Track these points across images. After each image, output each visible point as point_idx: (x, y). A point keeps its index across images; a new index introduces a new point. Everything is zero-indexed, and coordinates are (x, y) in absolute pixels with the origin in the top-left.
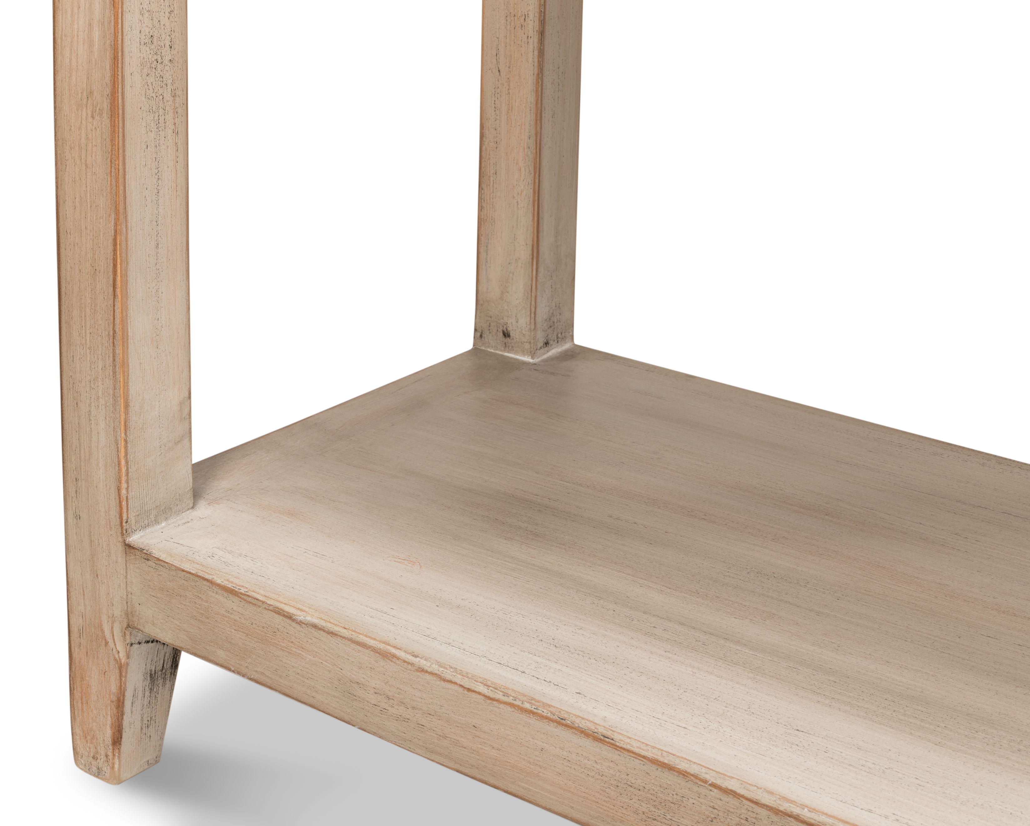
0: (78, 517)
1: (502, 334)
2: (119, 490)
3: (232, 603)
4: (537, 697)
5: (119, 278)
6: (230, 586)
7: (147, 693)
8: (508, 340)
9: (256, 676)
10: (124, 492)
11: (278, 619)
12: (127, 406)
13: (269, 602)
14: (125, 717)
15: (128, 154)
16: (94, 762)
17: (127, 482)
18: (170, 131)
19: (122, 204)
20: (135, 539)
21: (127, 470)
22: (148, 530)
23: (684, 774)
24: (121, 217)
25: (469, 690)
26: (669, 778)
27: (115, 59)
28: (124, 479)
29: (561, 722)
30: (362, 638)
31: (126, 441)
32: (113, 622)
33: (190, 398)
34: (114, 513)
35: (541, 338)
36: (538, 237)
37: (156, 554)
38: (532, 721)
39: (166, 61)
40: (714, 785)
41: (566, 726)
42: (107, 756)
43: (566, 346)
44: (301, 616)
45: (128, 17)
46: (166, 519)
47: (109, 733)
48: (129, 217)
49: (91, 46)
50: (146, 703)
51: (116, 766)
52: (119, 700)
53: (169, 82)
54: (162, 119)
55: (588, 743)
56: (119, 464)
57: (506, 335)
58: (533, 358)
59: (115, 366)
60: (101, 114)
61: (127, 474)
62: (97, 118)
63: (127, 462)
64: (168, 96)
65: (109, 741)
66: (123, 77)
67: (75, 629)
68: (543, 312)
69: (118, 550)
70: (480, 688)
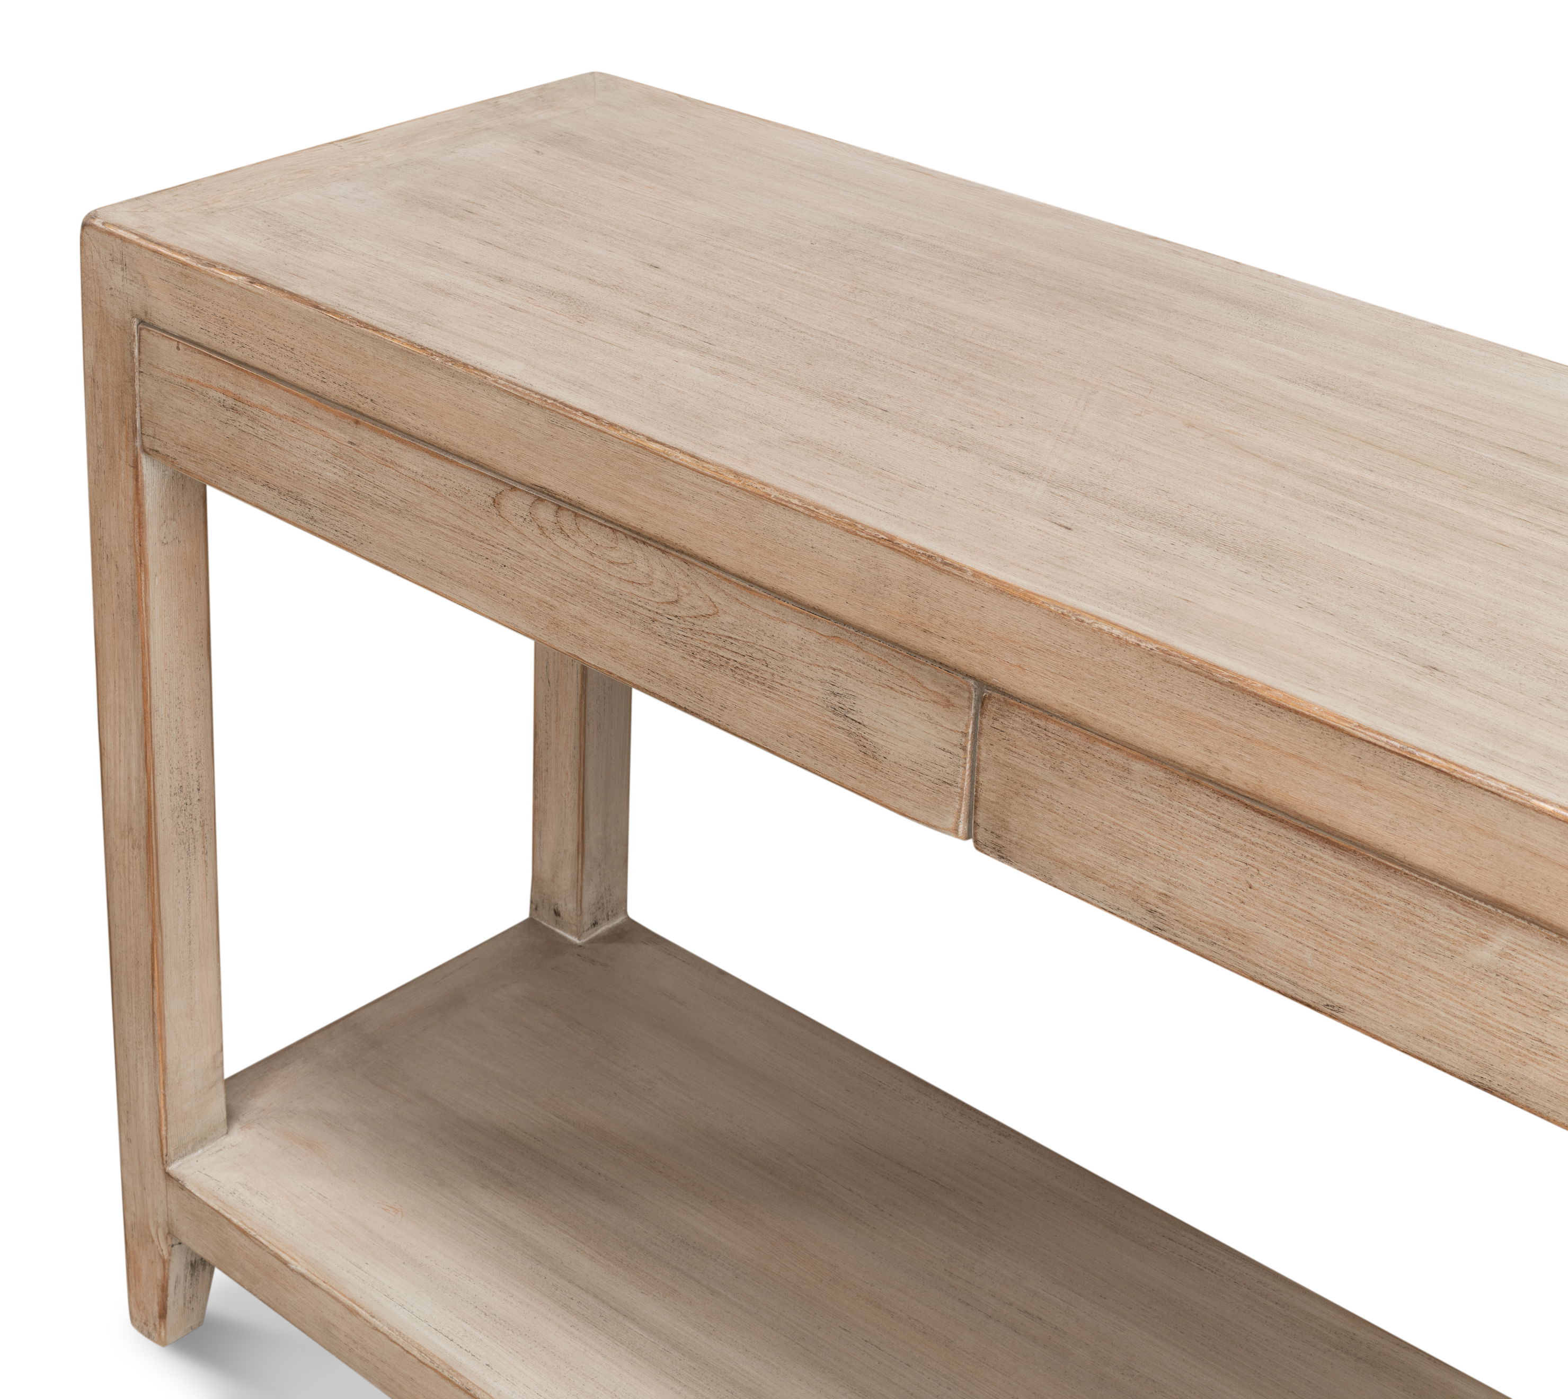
0: (129, 1140)
1: (553, 912)
2: (160, 1130)
3: (243, 1241)
5: (156, 974)
6: (243, 1227)
7: (189, 1278)
8: (558, 918)
9: (264, 1299)
10: (163, 1133)
11: (277, 1264)
12: (165, 1069)
13: (272, 1248)
14: (169, 1299)
15: (161, 881)
16: (145, 1327)
17: (166, 1126)
18: (200, 854)
19: (157, 919)
20: (173, 1168)
21: (166, 1116)
22: (186, 1158)
24: (157, 929)
27: (149, 811)
28: (163, 1123)
30: (336, 1293)
31: (165, 1095)
32: (158, 1227)
33: (222, 1050)
34: (156, 1146)
35: (587, 920)
36: (583, 835)
37: (189, 1186)
39: (195, 801)
42: (155, 1325)
43: (620, 921)
44: (294, 1265)
45: (159, 780)
46: (202, 1147)
47: (156, 1309)
48: (164, 929)
49: (130, 794)
50: (188, 1284)
51: (163, 1334)
52: (163, 1286)
53: (198, 816)
54: (192, 847)
56: (160, 1112)
57: (557, 913)
58: (579, 939)
59: (154, 1038)
60: (140, 849)
61: (166, 1120)
62: (136, 850)
63: (166, 1111)
64: (197, 828)
65: (156, 1314)
66: (156, 824)
67: (129, 1223)
68: (590, 896)
69: (162, 1173)
70: (415, 1353)
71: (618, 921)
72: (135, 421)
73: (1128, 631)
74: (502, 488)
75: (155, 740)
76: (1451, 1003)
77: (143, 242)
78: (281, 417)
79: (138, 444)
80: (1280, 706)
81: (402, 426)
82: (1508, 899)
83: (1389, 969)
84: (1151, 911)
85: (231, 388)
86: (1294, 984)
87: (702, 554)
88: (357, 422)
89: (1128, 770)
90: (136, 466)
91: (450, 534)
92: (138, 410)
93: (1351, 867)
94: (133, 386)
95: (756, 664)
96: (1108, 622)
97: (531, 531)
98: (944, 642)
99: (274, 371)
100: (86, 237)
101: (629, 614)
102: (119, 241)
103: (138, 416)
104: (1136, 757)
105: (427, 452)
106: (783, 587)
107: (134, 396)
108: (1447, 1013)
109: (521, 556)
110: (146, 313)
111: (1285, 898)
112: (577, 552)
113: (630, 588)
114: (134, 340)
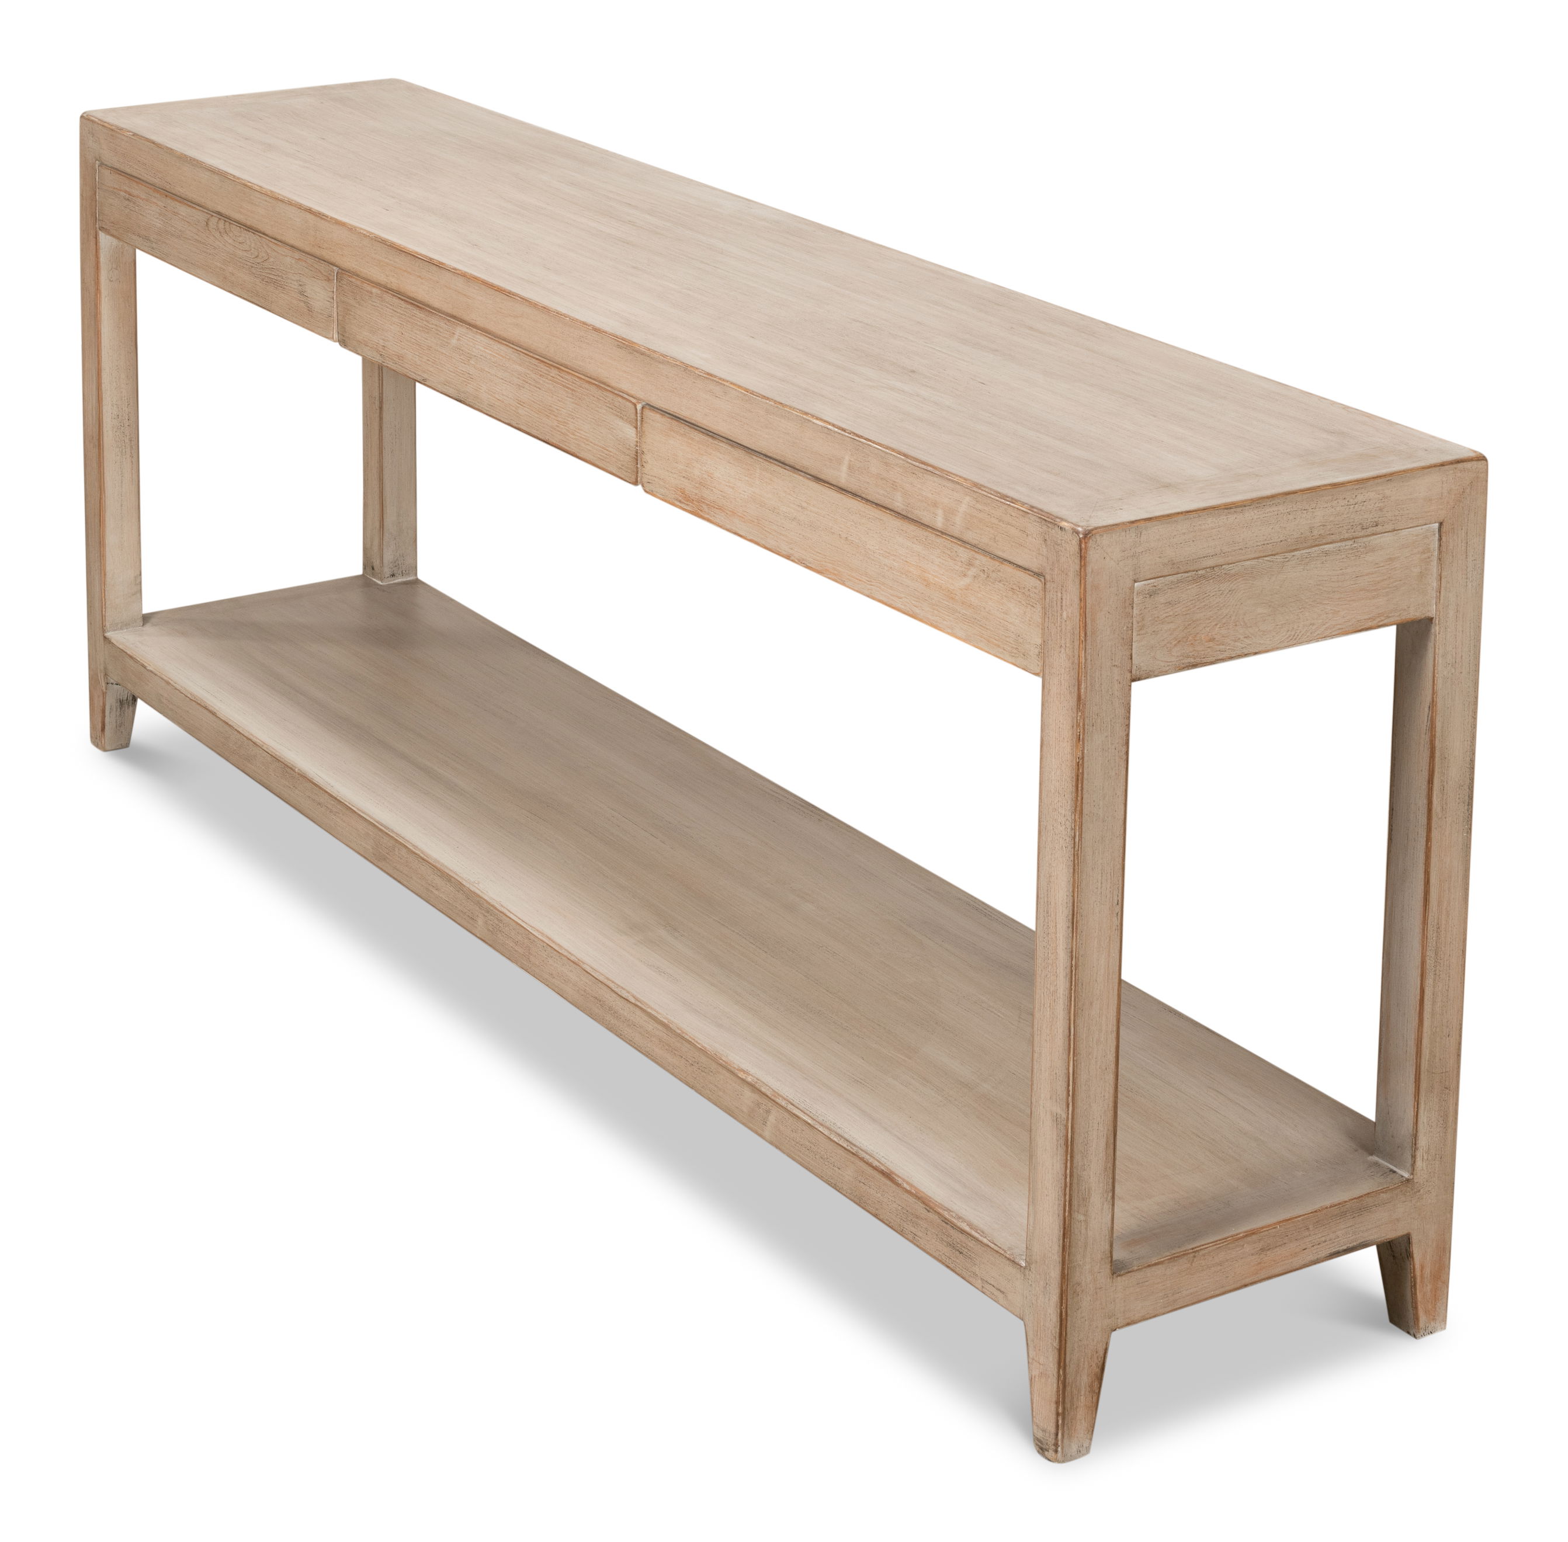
0: (91, 624)
1: (371, 567)
2: (102, 611)
3: (131, 662)
5: (102, 519)
7: (119, 710)
8: (373, 571)
10: (104, 612)
12: (105, 575)
13: (141, 662)
14: (106, 718)
15: (105, 465)
16: (98, 741)
18: (129, 456)
20: (108, 634)
21: (105, 603)
22: (117, 632)
23: (230, 726)
25: (186, 696)
26: (227, 728)
28: (104, 607)
29: (206, 708)
31: (105, 590)
32: (101, 673)
33: (140, 575)
34: (101, 622)
35: (388, 572)
37: (114, 642)
38: (198, 707)
39: (126, 425)
40: (236, 730)
41: (207, 709)
42: (102, 738)
43: (411, 578)
45: (105, 408)
46: (128, 628)
47: (100, 726)
48: (106, 493)
50: (117, 714)
51: (103, 742)
52: (103, 710)
53: (129, 435)
54: (124, 450)
55: (210, 715)
56: (102, 600)
57: (373, 569)
58: (382, 582)
59: (100, 557)
60: (96, 447)
61: (105, 605)
64: (127, 441)
65: (100, 729)
66: (103, 433)
68: (389, 557)
69: (102, 638)
70: (189, 696)
72: (96, 214)
73: (368, 232)
74: (209, 216)
75: (103, 386)
76: (449, 366)
77: (99, 122)
78: (143, 199)
79: (97, 226)
80: (401, 251)
81: (178, 194)
82: (455, 314)
83: (435, 357)
84: (381, 355)
85: (127, 189)
86: (415, 373)
87: (262, 230)
88: (166, 196)
89: (371, 293)
90: (96, 237)
91: (194, 243)
92: (97, 208)
93: (423, 316)
94: (96, 196)
95: (279, 279)
96: (365, 230)
97: (217, 235)
98: (324, 250)
99: (140, 177)
100: (82, 123)
101: (245, 266)
102: (92, 123)
103: (97, 211)
104: (374, 287)
105: (188, 205)
106: (283, 238)
107: (96, 201)
108: (449, 371)
109: (215, 248)
110: (100, 157)
111: (410, 336)
112: (230, 241)
113: (245, 254)
114: (96, 173)
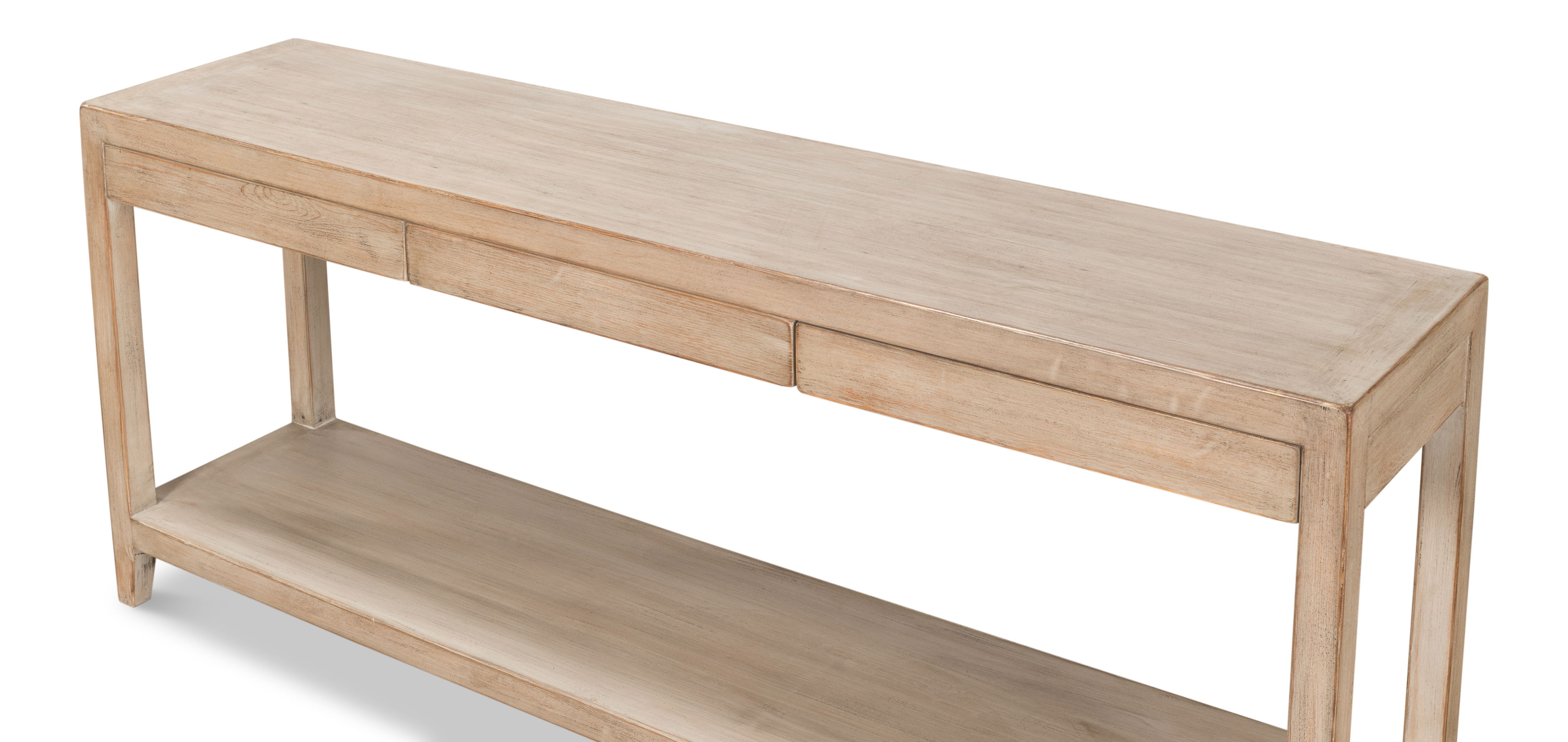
0: (114, 509)
1: (301, 417)
2: (127, 500)
3: (166, 539)
4: (253, 566)
5: (122, 427)
6: (165, 533)
7: (144, 573)
8: (304, 420)
9: (175, 564)
10: (129, 501)
11: (179, 544)
12: (128, 470)
13: (177, 538)
14: (135, 581)
15: (123, 384)
16: (126, 599)
17: (130, 497)
19: (122, 401)
20: (135, 517)
21: (129, 492)
22: (139, 513)
23: (289, 586)
24: (122, 406)
25: (234, 564)
26: (286, 588)
27: (116, 353)
28: (129, 496)
29: (258, 573)
30: (204, 549)
31: (129, 483)
32: (129, 547)
34: (126, 508)
35: (317, 418)
36: (311, 377)
37: (141, 522)
38: (251, 573)
39: (135, 350)
40: (296, 589)
41: (260, 574)
42: (130, 596)
44: (186, 542)
45: (120, 339)
46: (146, 509)
47: (130, 588)
48: (125, 405)
49: (108, 348)
50: (143, 576)
51: (133, 600)
52: (133, 576)
53: (137, 356)
54: (135, 370)
55: (265, 579)
56: (127, 491)
57: (303, 417)
58: (314, 427)
59: (123, 457)
60: (113, 371)
61: (130, 494)
62: (112, 372)
63: (130, 490)
64: (137, 361)
65: (130, 591)
66: (120, 357)
67: (116, 550)
68: (317, 407)
69: (128, 521)
70: (237, 564)
71: (332, 420)
72: (104, 185)
73: (446, 192)
74: (244, 184)
75: (118, 321)
76: (551, 298)
77: (105, 111)
78: (161, 172)
79: (106, 195)
80: (490, 207)
81: (206, 167)
82: (559, 256)
83: (533, 291)
84: (464, 291)
85: (142, 164)
86: (508, 305)
87: (313, 194)
88: (190, 169)
89: (451, 241)
90: (105, 204)
91: (227, 206)
92: (105, 181)
93: (517, 258)
94: (103, 171)
95: (335, 232)
96: (440, 190)
97: (255, 198)
98: (392, 208)
99: (158, 154)
100: (82, 112)
101: (291, 223)
102: (95, 112)
103: (105, 183)
104: (453, 236)
105: (216, 175)
106: (340, 200)
107: (103, 175)
108: (550, 301)
109: (253, 209)
110: (107, 139)
111: (501, 275)
112: (272, 203)
113: (291, 213)
114: (102, 152)
